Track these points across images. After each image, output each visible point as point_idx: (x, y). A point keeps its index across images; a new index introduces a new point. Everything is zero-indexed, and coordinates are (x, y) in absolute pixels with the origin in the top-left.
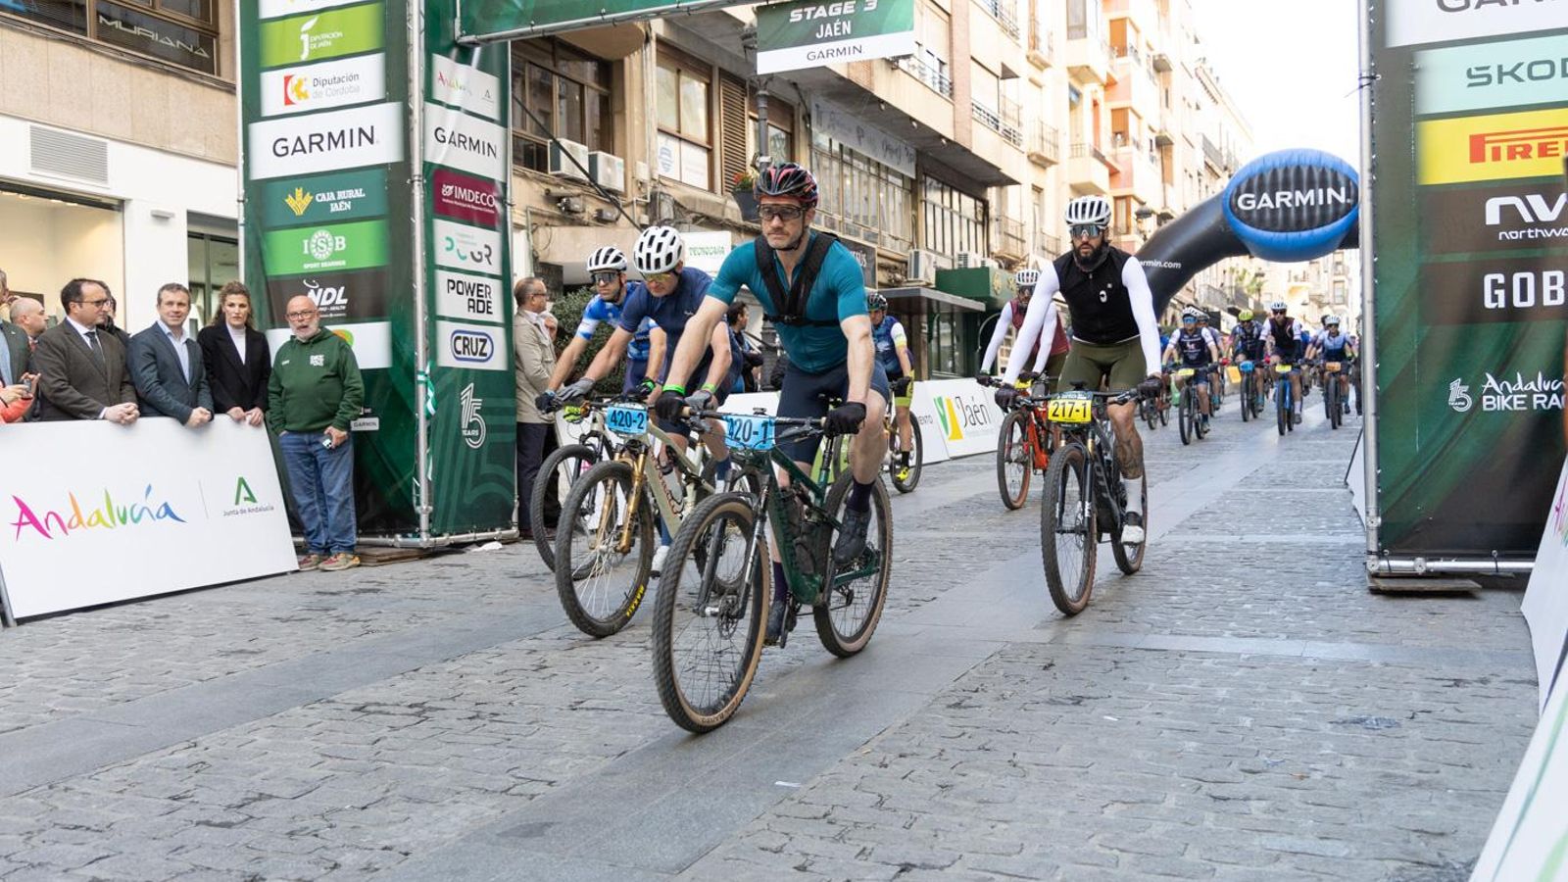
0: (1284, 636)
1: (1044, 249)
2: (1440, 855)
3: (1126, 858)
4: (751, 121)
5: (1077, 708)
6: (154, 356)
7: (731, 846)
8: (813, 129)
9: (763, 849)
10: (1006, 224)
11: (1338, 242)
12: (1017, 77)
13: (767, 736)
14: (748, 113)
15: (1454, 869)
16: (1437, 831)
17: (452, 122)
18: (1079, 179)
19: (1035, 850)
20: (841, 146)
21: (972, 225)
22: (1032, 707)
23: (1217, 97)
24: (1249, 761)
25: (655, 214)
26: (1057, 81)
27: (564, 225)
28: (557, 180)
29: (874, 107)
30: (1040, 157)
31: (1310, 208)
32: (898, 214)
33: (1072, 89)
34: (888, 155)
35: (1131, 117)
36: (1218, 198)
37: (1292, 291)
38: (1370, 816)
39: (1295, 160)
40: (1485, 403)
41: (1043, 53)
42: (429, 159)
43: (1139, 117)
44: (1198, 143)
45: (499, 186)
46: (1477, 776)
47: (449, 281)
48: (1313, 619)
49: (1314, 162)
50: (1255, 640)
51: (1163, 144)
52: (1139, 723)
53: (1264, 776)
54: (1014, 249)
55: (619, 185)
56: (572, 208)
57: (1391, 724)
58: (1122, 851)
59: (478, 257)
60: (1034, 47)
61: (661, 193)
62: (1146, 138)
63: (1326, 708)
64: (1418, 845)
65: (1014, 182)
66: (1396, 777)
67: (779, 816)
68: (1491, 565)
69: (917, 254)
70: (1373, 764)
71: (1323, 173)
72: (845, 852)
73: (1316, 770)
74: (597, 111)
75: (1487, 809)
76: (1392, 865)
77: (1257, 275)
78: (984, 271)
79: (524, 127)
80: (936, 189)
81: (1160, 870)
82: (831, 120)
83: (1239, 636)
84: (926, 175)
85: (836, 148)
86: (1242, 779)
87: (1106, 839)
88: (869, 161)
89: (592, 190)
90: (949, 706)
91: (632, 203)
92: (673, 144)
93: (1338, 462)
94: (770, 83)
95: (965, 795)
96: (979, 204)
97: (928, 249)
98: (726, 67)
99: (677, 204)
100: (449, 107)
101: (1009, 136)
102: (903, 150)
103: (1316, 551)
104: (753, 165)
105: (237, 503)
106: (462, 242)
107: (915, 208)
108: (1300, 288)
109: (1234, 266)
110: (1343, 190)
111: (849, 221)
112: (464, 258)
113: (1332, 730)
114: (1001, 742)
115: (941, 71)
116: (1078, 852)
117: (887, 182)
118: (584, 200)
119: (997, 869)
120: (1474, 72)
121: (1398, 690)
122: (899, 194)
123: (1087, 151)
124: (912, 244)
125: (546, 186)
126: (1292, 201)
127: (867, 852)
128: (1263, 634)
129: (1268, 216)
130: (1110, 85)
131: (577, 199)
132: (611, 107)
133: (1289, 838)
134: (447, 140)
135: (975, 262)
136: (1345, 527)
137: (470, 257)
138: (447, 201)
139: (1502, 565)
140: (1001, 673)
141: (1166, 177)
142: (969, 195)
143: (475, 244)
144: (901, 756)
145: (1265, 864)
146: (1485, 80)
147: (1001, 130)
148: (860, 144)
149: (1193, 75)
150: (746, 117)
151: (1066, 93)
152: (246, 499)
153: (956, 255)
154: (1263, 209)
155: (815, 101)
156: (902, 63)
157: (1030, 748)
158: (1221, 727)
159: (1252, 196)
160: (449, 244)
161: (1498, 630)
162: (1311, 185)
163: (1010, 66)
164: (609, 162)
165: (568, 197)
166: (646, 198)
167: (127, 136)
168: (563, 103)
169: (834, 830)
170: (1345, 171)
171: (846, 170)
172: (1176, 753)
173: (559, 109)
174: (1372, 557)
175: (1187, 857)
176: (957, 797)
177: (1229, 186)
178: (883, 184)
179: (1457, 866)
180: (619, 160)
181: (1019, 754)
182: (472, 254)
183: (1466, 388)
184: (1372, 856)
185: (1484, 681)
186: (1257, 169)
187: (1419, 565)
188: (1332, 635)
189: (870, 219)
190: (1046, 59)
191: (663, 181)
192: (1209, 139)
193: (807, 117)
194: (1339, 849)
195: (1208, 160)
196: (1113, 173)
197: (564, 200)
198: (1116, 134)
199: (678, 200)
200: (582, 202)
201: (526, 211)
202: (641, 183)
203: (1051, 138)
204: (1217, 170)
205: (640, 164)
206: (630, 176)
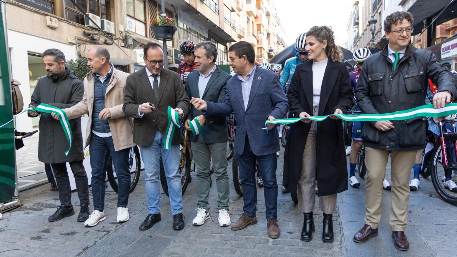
8: (179, 21)
12: (235, 12)
20: (187, 27)
21: (223, 53)
23: (279, 24)
25: (126, 43)
26: (243, 15)
27: (91, 44)
28: (88, 28)
30: (240, 35)
33: (247, 17)
34: (200, 30)
35: (262, 27)
41: (240, 7)
43: (264, 27)
44: (276, 35)
51: (269, 35)
55: (113, 32)
56: (94, 38)
60: (238, 4)
61: (128, 36)
62: (265, 33)
79: (74, 8)
82: (184, 18)
84: (211, 38)
85: (185, 27)
88: (195, 32)
89: (102, 33)
91: (118, 38)
92: (132, 20)
96: (225, 47)
99: (134, 40)
101: (233, 28)
102: (204, 29)
115: (216, 6)
117: (200, 38)
118: (99, 36)
123: (251, 34)
125: (84, 30)
130: (256, 18)
131: (96, 35)
135: (225, 63)
141: (269, 44)
142: (222, 44)
147: (231, 26)
148: (192, 26)
150: (157, 13)
151: (246, 19)
153: (219, 62)
155: (179, 12)
156: (205, 2)
163: (233, 8)
164: (108, 23)
165: (92, 34)
166: (123, 37)
171: (189, 34)
173: (89, 4)
178: (199, 40)
180: (112, 23)
190: (241, 9)
191: (129, 32)
192: (278, 34)
193: (177, 17)
195: (278, 41)
196: (258, 41)
197: (91, 35)
198: (258, 31)
199: (134, 39)
200: (98, 36)
201: (75, 38)
202: (121, 32)
203: (242, 30)
204: (279, 43)
205: (121, 25)
206: (117, 29)
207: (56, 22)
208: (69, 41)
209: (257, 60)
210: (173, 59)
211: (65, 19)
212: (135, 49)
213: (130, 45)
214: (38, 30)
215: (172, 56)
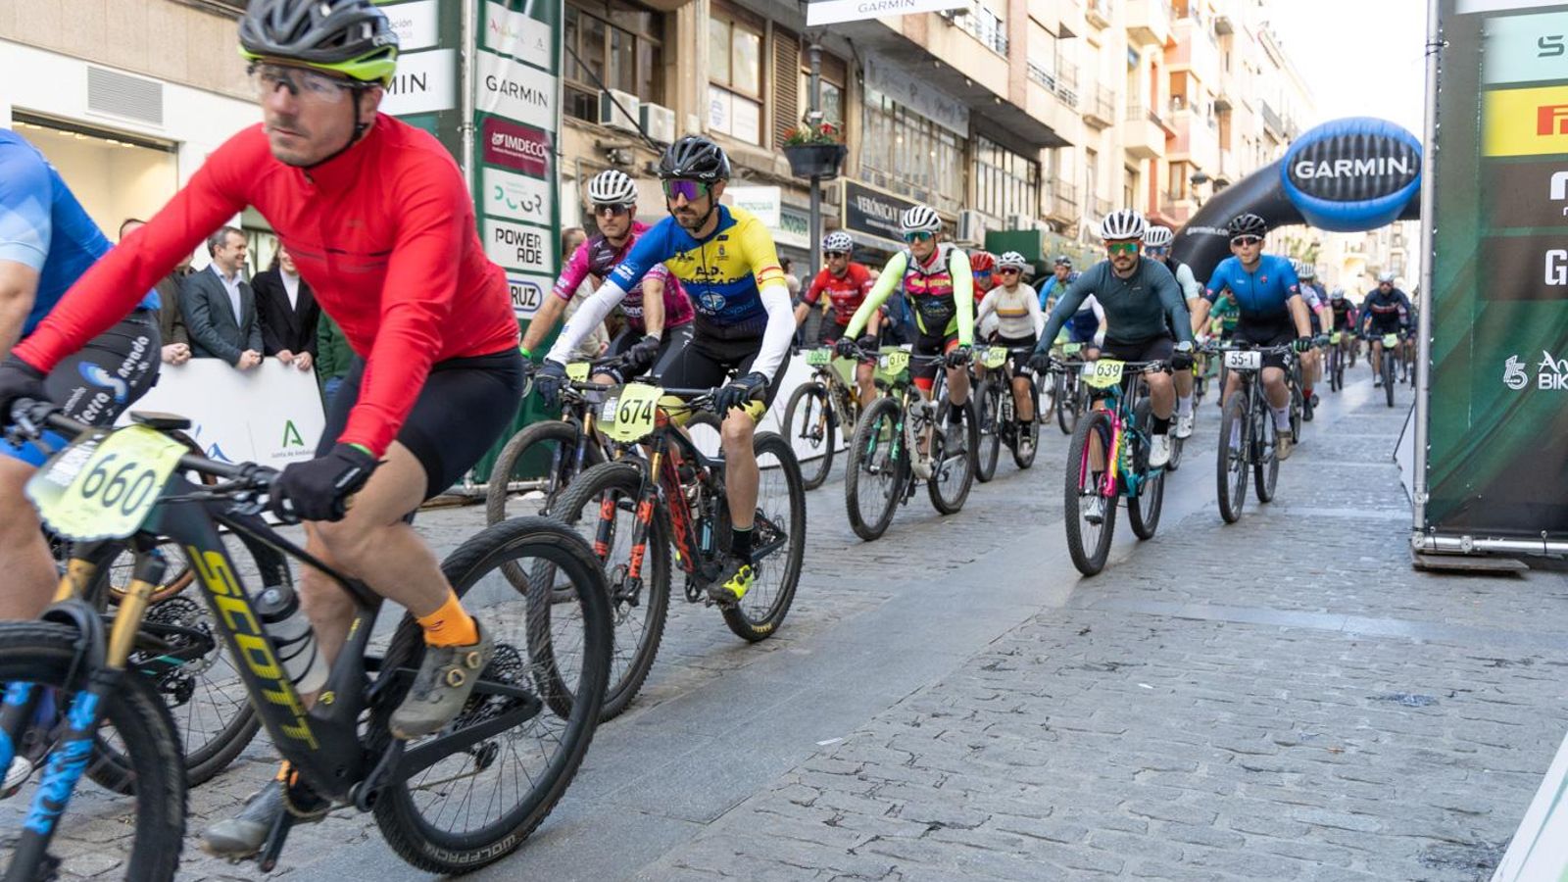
0: (1324, 610)
1: (1096, 212)
2: (1473, 834)
3: (1155, 825)
4: (803, 76)
5: (1112, 674)
6: (206, 298)
7: (762, 799)
8: (867, 86)
9: (793, 802)
10: (1059, 187)
11: (1397, 214)
12: (1074, 36)
13: (801, 692)
14: (801, 67)
15: (1487, 848)
16: (1472, 810)
17: (503, 70)
18: (1134, 143)
19: (1065, 813)
20: (894, 104)
21: (1024, 186)
22: (1066, 672)
23: (1279, 62)
24: (1284, 734)
26: (1115, 41)
28: (607, 131)
29: (928, 64)
30: (1095, 119)
31: (1370, 178)
32: (949, 172)
33: (1130, 50)
34: (941, 114)
35: (1190, 79)
36: (1276, 165)
37: (1349, 262)
38: (1404, 793)
39: (1357, 127)
40: (1541, 381)
41: (1102, 13)
42: (480, 107)
43: (1198, 81)
44: (1258, 108)
45: (549, 137)
46: (1514, 758)
47: (498, 230)
48: (1355, 594)
49: (1376, 131)
50: (1295, 613)
51: (1221, 109)
52: (1173, 691)
53: (1298, 749)
54: (1066, 212)
56: (622, 160)
57: (1430, 702)
58: (1152, 818)
59: (528, 206)
60: (1093, 5)
62: (1205, 102)
63: (1364, 684)
64: (1451, 823)
65: (1068, 144)
66: (1432, 754)
67: (811, 771)
68: (1540, 545)
69: (967, 215)
70: (1411, 740)
71: (1385, 142)
72: (874, 809)
73: (1351, 745)
74: (649, 62)
75: (1523, 790)
76: (1424, 843)
77: (1313, 245)
78: (1034, 234)
79: (575, 77)
80: (988, 149)
81: (1189, 838)
82: (885, 77)
83: (1278, 608)
84: (979, 134)
85: (888, 105)
86: (1276, 751)
87: (1136, 805)
88: (921, 119)
89: (642, 142)
90: (984, 668)
92: (724, 98)
93: (1389, 437)
94: (824, 38)
95: (997, 757)
96: (1032, 166)
97: (978, 210)
98: (780, 20)
100: (501, 55)
101: (1063, 96)
102: (956, 106)
103: (1359, 526)
104: (805, 121)
105: (285, 445)
106: (509, 190)
107: (967, 167)
108: (1355, 259)
109: (1289, 235)
110: (1405, 160)
111: (899, 179)
112: (514, 207)
113: (1369, 705)
114: (1033, 705)
115: (997, 28)
116: (1107, 817)
117: (939, 141)
118: (634, 152)
119: (1026, 830)
120: (1546, 42)
121: (1438, 669)
122: (950, 154)
123: (1144, 114)
124: (962, 204)
125: (596, 137)
126: (1352, 170)
127: (896, 809)
128: (1303, 608)
129: (1326, 184)
130: (1169, 47)
131: (627, 151)
132: (662, 59)
133: (1321, 811)
134: (499, 88)
135: (1026, 224)
136: (1392, 503)
137: (520, 207)
138: (497, 149)
139: (1551, 546)
140: (1037, 636)
141: (1224, 143)
142: (1022, 156)
143: (525, 193)
144: (934, 716)
145: (1297, 836)
146: (1557, 49)
147: (1056, 90)
148: (913, 100)
149: (1255, 38)
150: (799, 71)
151: (1124, 56)
152: (294, 442)
153: (1006, 218)
154: (1322, 177)
155: (869, 57)
156: (958, 20)
157: (1063, 713)
158: (1257, 698)
159: (1311, 164)
160: (498, 193)
161: (1544, 611)
162: (1372, 154)
163: (1069, 26)
164: (660, 115)
165: (618, 148)
167: (182, 77)
168: (616, 53)
169: (865, 786)
170: (1408, 141)
171: (898, 128)
172: (1209, 723)
173: (611, 61)
174: (1418, 533)
175: (1217, 826)
176: (988, 758)
177: (1289, 152)
178: (934, 143)
179: (1490, 846)
180: (669, 113)
181: (1051, 717)
182: (523, 203)
183: (1522, 366)
184: (1404, 832)
185: (1526, 662)
186: (1316, 137)
187: (1466, 543)
188: (1373, 610)
189: (920, 178)
190: (1106, 20)
192: (1269, 104)
193: (860, 73)
194: (1372, 824)
195: (1267, 126)
196: (1169, 137)
197: (614, 152)
198: (1174, 98)
200: (632, 154)
201: (576, 162)
203: (1107, 100)
204: (1276, 137)
205: (691, 117)
206: (680, 128)
209: (1163, 210)
210: (840, 214)
212: (730, 186)
215: (840, 205)
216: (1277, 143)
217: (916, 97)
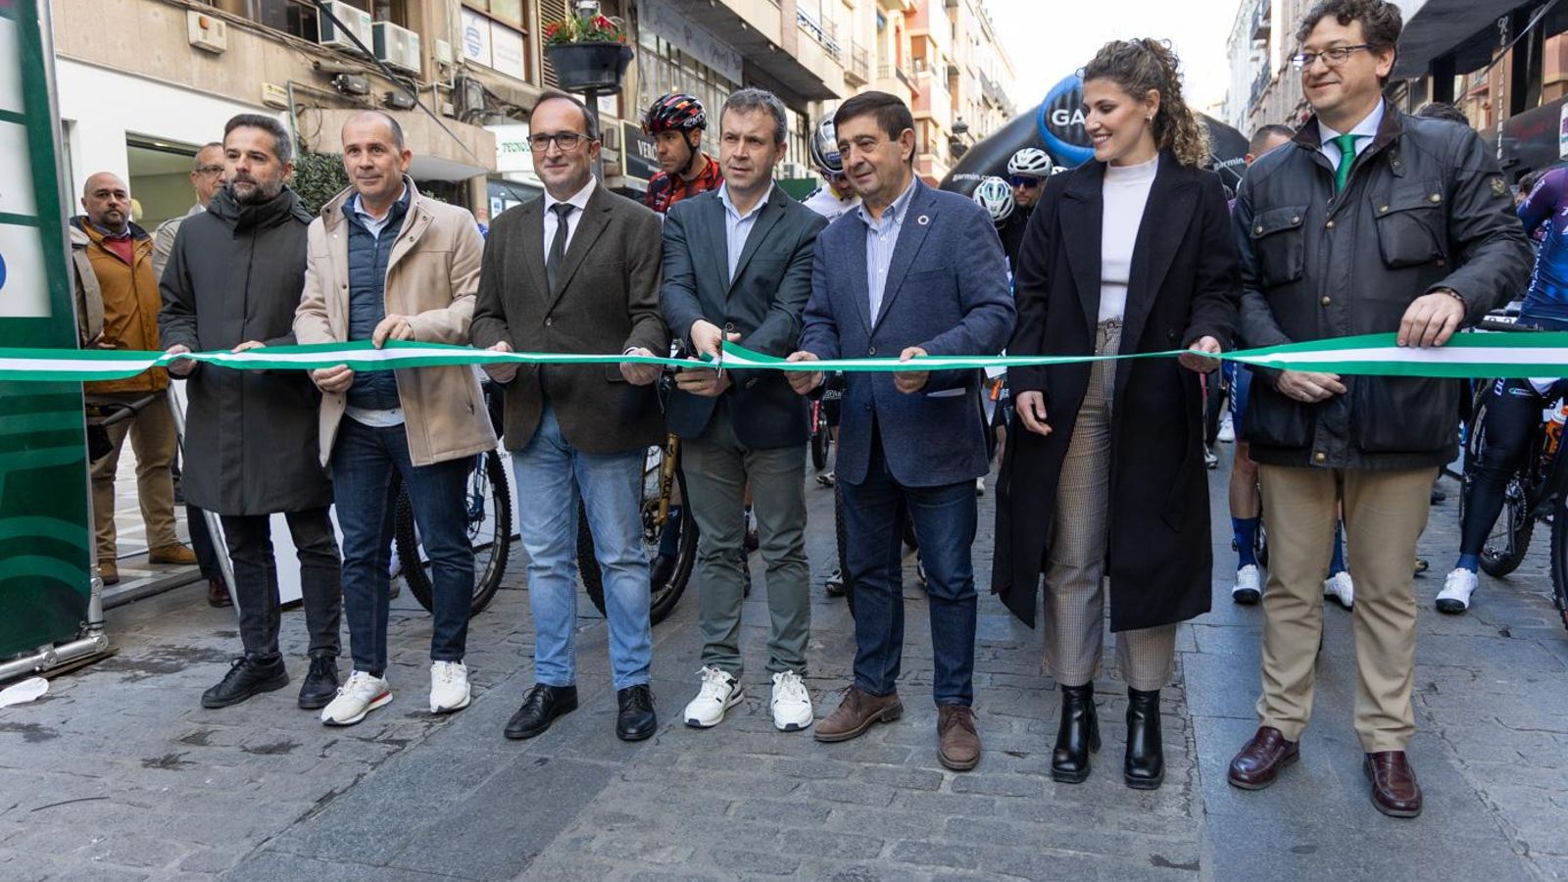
8: (640, 26)
20: (669, 46)
23: (990, 36)
25: (461, 103)
26: (865, 4)
27: (342, 107)
28: (331, 52)
29: (703, 5)
30: (852, 76)
33: (879, 13)
34: (716, 59)
35: (929, 45)
43: (935, 45)
44: (977, 75)
51: (952, 73)
55: (413, 64)
56: (351, 87)
61: (468, 78)
62: (941, 68)
65: (834, 96)
78: (809, 182)
82: (659, 16)
85: (663, 48)
88: (697, 65)
89: (379, 68)
91: (432, 88)
92: (482, 25)
96: (801, 117)
99: (487, 93)
101: (830, 50)
102: (730, 52)
117: (715, 86)
118: (369, 80)
123: (892, 72)
125: (315, 59)
130: (909, 14)
131: (358, 78)
135: (801, 173)
141: (954, 107)
147: (823, 43)
148: (688, 44)
151: (874, 19)
164: (399, 36)
165: (344, 73)
166: (449, 84)
171: (674, 71)
177: (1045, 99)
178: (711, 92)
180: (412, 35)
191: (470, 66)
192: (985, 72)
193: (633, 11)
195: (986, 95)
196: (915, 96)
197: (341, 77)
198: (916, 59)
199: (488, 88)
200: (364, 81)
201: (287, 88)
202: (442, 65)
203: (860, 58)
204: (991, 103)
205: (440, 42)
206: (428, 56)
207: (220, 34)
208: (268, 98)
210: (619, 160)
211: (252, 22)
212: (493, 124)
213: (473, 110)
214: (159, 59)
215: (619, 150)
216: (990, 107)
217: (691, 41)
